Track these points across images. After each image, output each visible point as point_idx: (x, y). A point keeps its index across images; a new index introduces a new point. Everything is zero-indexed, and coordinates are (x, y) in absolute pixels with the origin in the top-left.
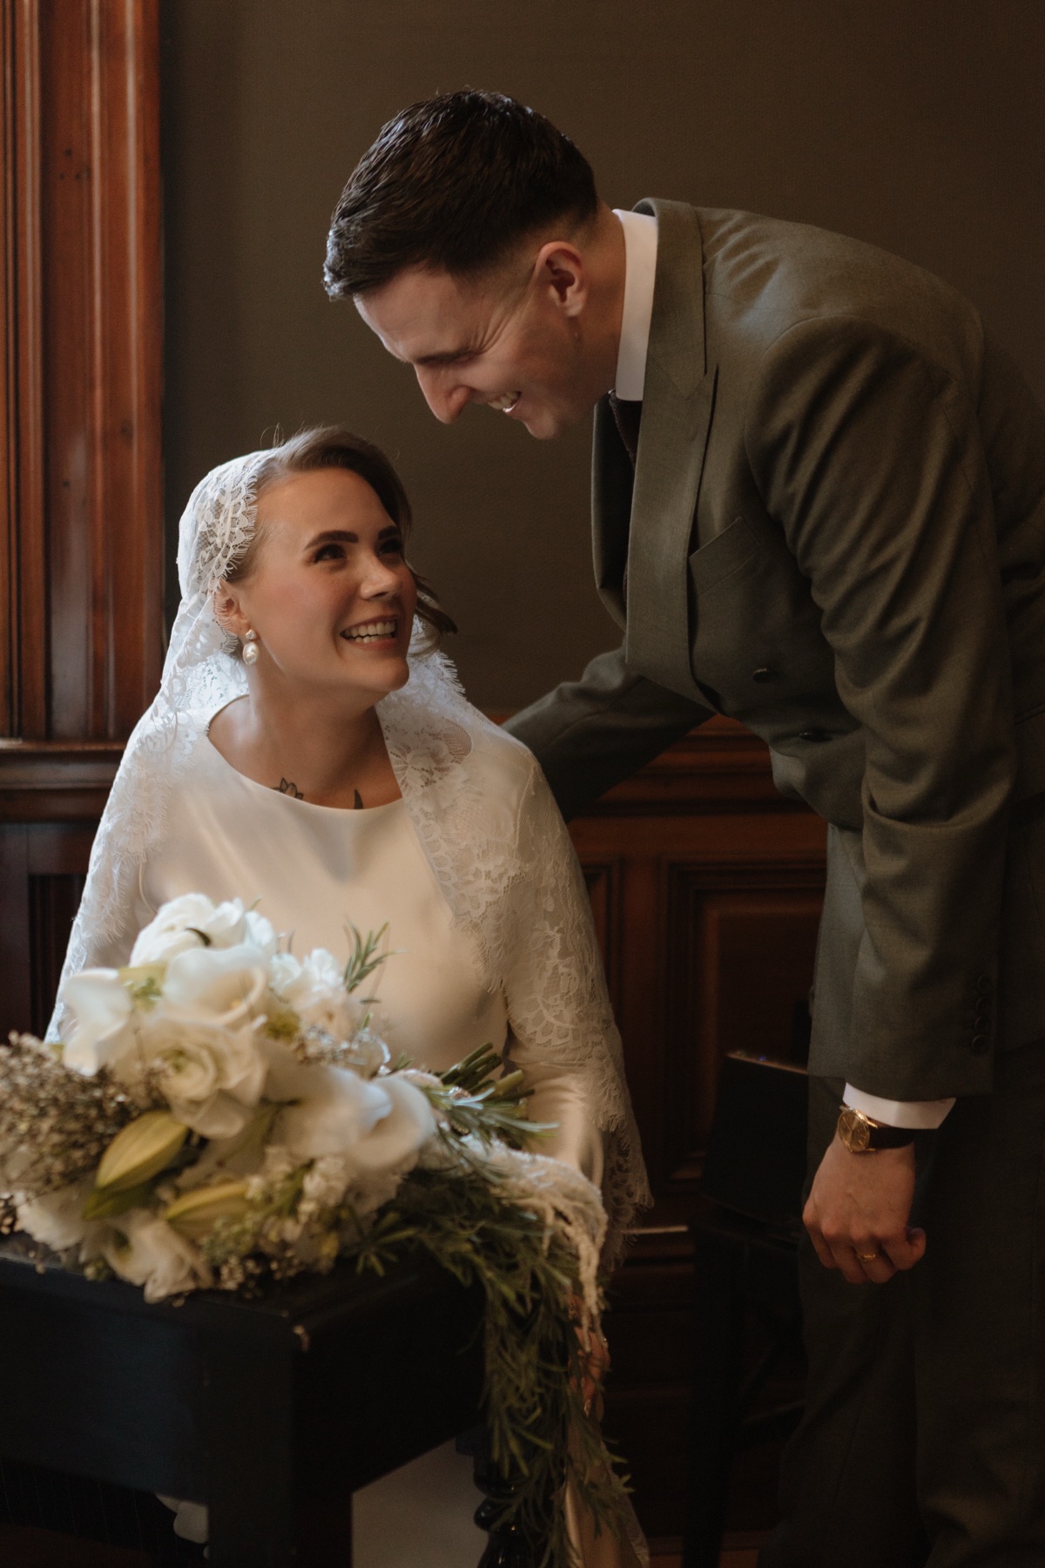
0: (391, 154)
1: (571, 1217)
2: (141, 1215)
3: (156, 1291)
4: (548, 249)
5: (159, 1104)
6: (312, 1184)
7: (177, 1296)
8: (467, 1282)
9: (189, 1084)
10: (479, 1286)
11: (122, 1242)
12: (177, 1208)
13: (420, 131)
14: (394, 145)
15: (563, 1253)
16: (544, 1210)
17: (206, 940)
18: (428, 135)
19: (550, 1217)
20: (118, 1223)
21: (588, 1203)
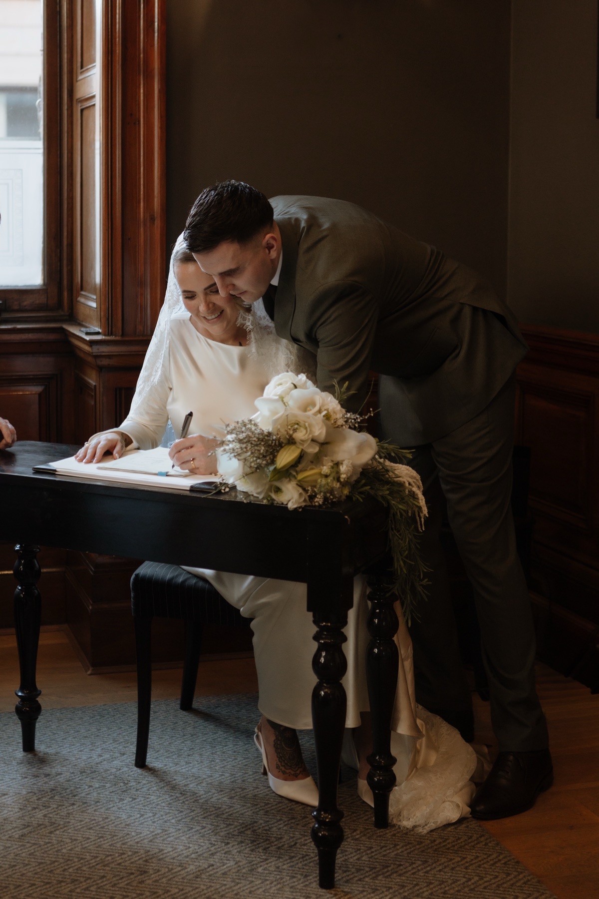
0: (213, 203)
1: (413, 484)
2: (286, 481)
3: (291, 506)
4: (268, 236)
5: (291, 441)
6: (343, 468)
7: (300, 507)
8: (385, 505)
9: (300, 435)
10: (389, 506)
11: (278, 490)
12: (300, 477)
13: (223, 195)
14: (213, 200)
15: (413, 495)
16: (404, 482)
17: (296, 387)
18: (226, 195)
19: (407, 484)
20: (277, 484)
21: (417, 480)
